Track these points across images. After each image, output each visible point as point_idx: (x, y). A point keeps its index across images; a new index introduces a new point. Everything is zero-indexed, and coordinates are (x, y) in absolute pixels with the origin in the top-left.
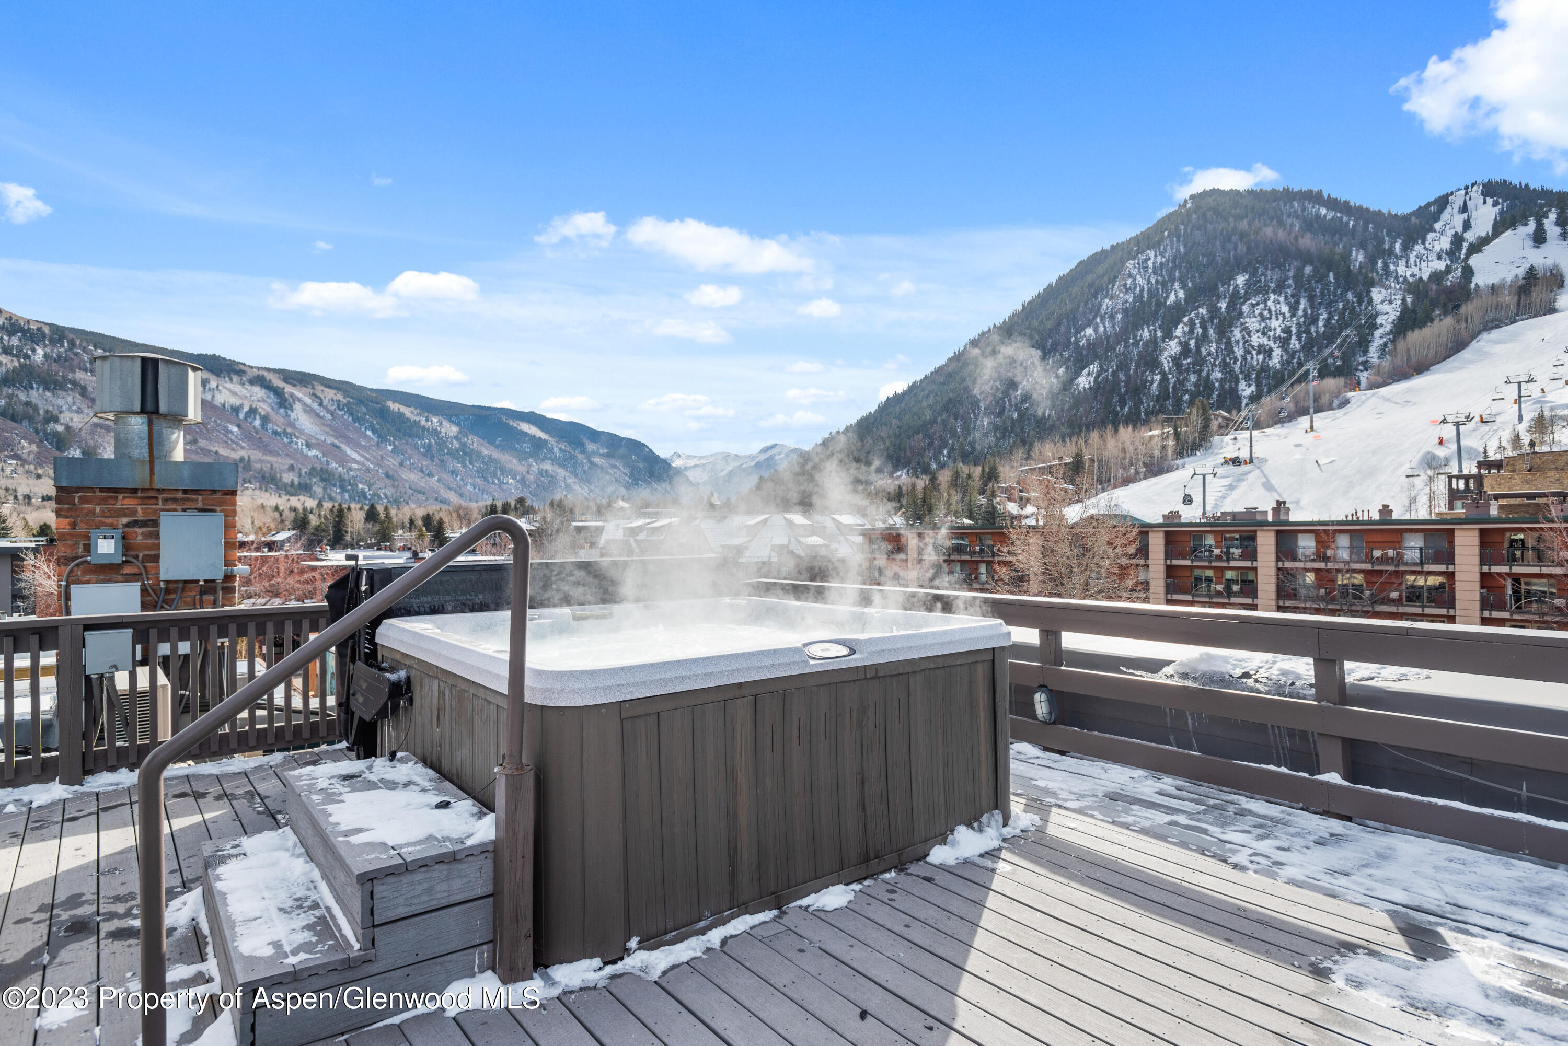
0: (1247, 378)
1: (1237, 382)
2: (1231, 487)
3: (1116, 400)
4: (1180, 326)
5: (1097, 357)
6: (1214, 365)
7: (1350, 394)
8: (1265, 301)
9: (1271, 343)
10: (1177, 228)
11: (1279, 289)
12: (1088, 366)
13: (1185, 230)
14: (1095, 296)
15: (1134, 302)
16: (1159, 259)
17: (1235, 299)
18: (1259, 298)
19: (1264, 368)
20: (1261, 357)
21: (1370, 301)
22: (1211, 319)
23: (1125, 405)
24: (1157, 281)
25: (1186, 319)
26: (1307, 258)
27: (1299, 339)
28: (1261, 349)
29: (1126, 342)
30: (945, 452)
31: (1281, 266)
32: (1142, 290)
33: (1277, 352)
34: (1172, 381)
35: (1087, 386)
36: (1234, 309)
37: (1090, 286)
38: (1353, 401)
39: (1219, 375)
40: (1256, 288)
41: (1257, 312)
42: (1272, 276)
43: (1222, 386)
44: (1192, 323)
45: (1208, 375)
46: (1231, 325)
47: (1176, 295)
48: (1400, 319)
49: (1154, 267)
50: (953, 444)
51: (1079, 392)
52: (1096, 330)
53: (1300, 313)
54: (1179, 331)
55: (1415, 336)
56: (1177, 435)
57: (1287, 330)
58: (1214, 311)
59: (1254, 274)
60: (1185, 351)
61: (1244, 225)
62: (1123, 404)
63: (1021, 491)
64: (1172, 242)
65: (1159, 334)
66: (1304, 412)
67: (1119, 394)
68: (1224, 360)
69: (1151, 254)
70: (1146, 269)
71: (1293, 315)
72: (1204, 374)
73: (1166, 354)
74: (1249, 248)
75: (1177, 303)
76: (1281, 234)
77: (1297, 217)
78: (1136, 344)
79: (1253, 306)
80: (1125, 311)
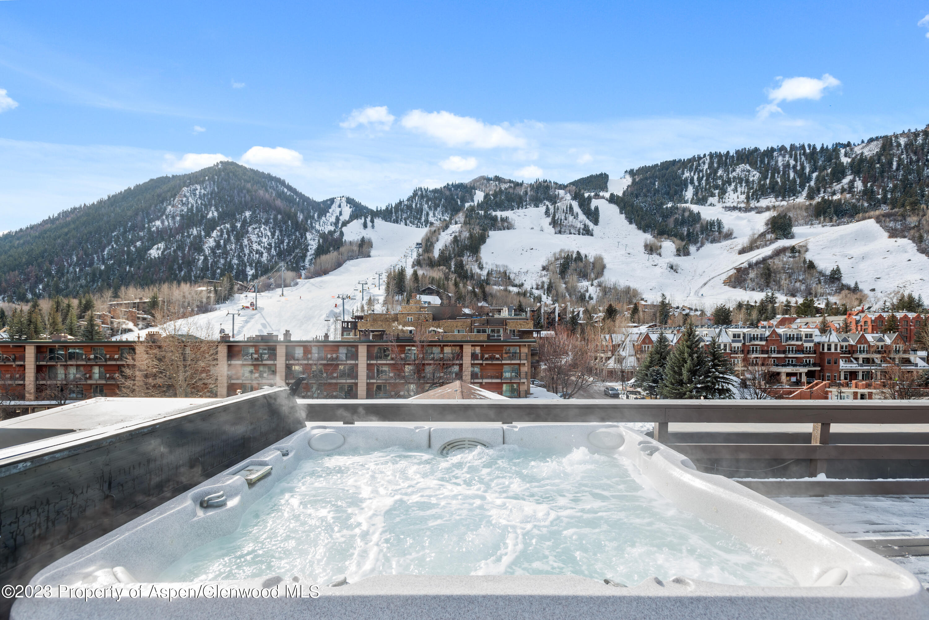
0: (251, 265)
1: (246, 266)
2: (247, 322)
3: (176, 267)
4: (215, 231)
5: (163, 239)
6: (233, 256)
7: (298, 280)
8: (260, 228)
9: (262, 249)
10: (213, 177)
11: (266, 223)
12: (157, 244)
13: (218, 179)
14: (162, 202)
15: (188, 212)
16: (203, 191)
17: (245, 223)
18: (257, 225)
19: (259, 262)
20: (257, 256)
21: (306, 238)
22: (233, 231)
23: (182, 270)
24: (201, 203)
25: (218, 228)
26: (279, 211)
27: (275, 250)
28: (257, 252)
29: (183, 234)
30: (41, 287)
31: (267, 212)
32: (192, 206)
33: (265, 255)
34: (210, 261)
35: (157, 256)
36: (244, 228)
37: (159, 196)
38: (300, 283)
39: (236, 262)
40: (254, 220)
41: (256, 232)
42: (263, 216)
43: (238, 268)
44: (221, 231)
45: (231, 261)
46: (242, 236)
47: (213, 214)
48: (318, 249)
49: (200, 195)
50: (48, 282)
51: (151, 259)
52: (163, 223)
53: (276, 237)
54: (215, 234)
55: (324, 258)
56: (216, 291)
57: (270, 244)
58: (234, 227)
59: (254, 212)
60: (218, 246)
61: (249, 186)
62: (180, 270)
63: (112, 318)
64: (210, 183)
65: (203, 233)
66: (279, 286)
67: (178, 264)
68: (239, 254)
69: (198, 187)
70: (195, 195)
71: (273, 238)
72: (228, 260)
73: (207, 245)
74: (252, 199)
75: (213, 218)
76: (267, 196)
77: (274, 190)
78: (189, 236)
79: (254, 229)
80: (182, 216)
